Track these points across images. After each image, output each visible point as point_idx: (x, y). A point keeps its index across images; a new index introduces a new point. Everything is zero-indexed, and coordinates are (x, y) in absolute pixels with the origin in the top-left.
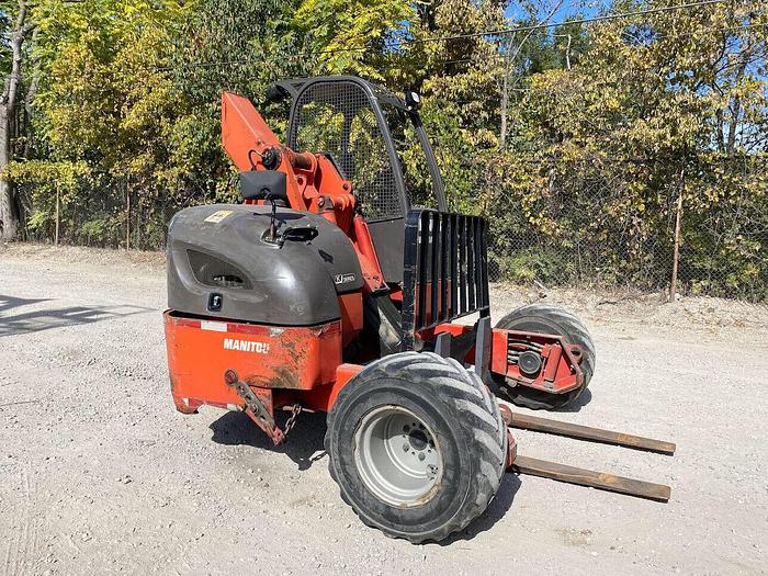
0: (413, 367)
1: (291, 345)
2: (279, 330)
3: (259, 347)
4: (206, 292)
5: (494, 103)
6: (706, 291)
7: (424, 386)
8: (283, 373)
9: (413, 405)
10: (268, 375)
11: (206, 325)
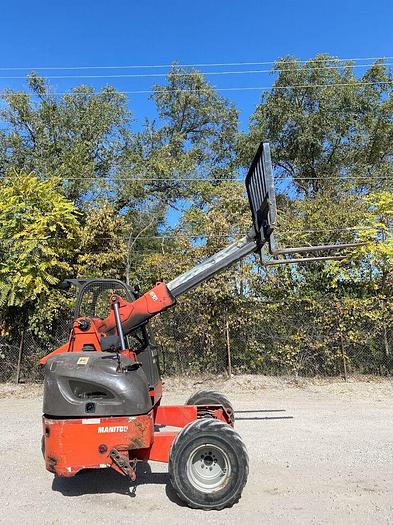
0: (213, 424)
1: (140, 425)
2: (133, 418)
3: (121, 429)
4: (83, 403)
5: (122, 270)
6: (245, 371)
7: (220, 432)
8: (135, 441)
9: (216, 442)
10: (127, 443)
11: (85, 422)
